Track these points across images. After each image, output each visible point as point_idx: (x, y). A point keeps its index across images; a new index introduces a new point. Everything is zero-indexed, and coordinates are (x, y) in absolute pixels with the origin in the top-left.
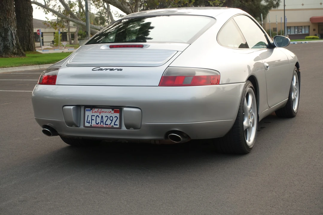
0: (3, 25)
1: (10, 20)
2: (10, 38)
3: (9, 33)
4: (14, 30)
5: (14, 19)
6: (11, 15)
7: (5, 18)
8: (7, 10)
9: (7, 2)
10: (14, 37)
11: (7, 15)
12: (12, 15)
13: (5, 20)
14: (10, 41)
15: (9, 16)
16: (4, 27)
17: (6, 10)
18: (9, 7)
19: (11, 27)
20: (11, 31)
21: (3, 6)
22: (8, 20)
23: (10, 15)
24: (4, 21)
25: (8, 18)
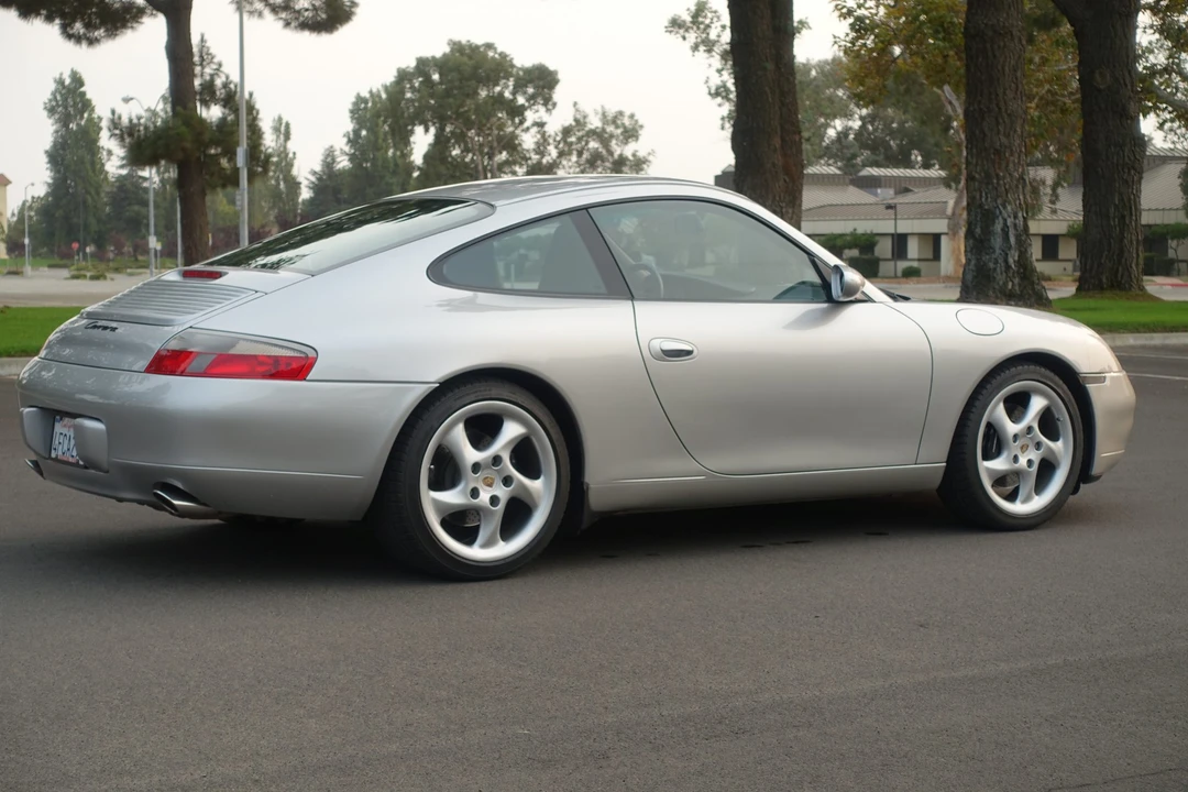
0: (981, 196)
1: (1005, 184)
2: (997, 242)
3: (998, 227)
4: (1016, 217)
5: (1018, 180)
6: (1007, 166)
7: (988, 176)
8: (996, 150)
9: (998, 123)
10: (1012, 240)
11: (997, 166)
12: (1011, 165)
13: (988, 184)
14: (998, 251)
15: (999, 168)
16: (981, 206)
17: (992, 151)
18: (1004, 140)
19: (1005, 207)
20: (1005, 220)
21: (985, 135)
22: (998, 183)
23: (1004, 165)
24: (984, 186)
25: (997, 175)
